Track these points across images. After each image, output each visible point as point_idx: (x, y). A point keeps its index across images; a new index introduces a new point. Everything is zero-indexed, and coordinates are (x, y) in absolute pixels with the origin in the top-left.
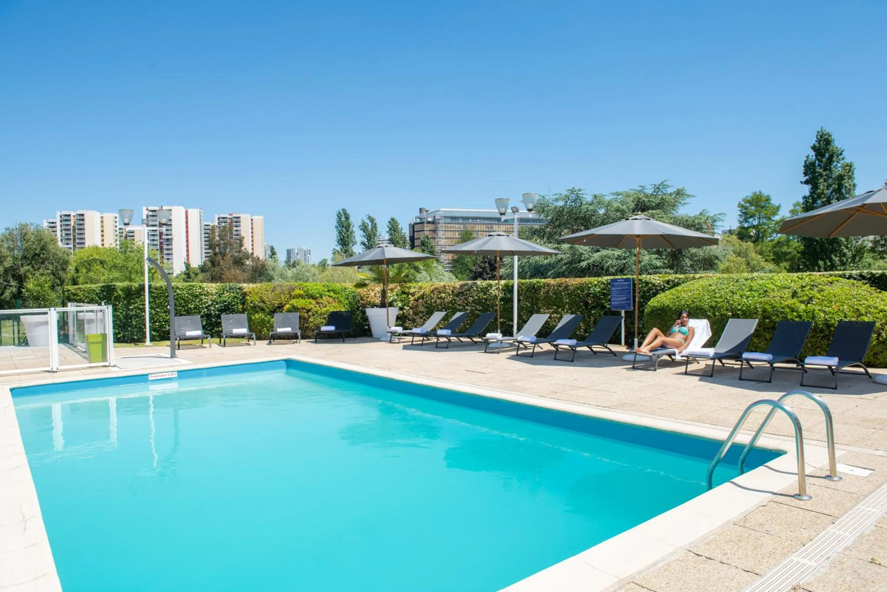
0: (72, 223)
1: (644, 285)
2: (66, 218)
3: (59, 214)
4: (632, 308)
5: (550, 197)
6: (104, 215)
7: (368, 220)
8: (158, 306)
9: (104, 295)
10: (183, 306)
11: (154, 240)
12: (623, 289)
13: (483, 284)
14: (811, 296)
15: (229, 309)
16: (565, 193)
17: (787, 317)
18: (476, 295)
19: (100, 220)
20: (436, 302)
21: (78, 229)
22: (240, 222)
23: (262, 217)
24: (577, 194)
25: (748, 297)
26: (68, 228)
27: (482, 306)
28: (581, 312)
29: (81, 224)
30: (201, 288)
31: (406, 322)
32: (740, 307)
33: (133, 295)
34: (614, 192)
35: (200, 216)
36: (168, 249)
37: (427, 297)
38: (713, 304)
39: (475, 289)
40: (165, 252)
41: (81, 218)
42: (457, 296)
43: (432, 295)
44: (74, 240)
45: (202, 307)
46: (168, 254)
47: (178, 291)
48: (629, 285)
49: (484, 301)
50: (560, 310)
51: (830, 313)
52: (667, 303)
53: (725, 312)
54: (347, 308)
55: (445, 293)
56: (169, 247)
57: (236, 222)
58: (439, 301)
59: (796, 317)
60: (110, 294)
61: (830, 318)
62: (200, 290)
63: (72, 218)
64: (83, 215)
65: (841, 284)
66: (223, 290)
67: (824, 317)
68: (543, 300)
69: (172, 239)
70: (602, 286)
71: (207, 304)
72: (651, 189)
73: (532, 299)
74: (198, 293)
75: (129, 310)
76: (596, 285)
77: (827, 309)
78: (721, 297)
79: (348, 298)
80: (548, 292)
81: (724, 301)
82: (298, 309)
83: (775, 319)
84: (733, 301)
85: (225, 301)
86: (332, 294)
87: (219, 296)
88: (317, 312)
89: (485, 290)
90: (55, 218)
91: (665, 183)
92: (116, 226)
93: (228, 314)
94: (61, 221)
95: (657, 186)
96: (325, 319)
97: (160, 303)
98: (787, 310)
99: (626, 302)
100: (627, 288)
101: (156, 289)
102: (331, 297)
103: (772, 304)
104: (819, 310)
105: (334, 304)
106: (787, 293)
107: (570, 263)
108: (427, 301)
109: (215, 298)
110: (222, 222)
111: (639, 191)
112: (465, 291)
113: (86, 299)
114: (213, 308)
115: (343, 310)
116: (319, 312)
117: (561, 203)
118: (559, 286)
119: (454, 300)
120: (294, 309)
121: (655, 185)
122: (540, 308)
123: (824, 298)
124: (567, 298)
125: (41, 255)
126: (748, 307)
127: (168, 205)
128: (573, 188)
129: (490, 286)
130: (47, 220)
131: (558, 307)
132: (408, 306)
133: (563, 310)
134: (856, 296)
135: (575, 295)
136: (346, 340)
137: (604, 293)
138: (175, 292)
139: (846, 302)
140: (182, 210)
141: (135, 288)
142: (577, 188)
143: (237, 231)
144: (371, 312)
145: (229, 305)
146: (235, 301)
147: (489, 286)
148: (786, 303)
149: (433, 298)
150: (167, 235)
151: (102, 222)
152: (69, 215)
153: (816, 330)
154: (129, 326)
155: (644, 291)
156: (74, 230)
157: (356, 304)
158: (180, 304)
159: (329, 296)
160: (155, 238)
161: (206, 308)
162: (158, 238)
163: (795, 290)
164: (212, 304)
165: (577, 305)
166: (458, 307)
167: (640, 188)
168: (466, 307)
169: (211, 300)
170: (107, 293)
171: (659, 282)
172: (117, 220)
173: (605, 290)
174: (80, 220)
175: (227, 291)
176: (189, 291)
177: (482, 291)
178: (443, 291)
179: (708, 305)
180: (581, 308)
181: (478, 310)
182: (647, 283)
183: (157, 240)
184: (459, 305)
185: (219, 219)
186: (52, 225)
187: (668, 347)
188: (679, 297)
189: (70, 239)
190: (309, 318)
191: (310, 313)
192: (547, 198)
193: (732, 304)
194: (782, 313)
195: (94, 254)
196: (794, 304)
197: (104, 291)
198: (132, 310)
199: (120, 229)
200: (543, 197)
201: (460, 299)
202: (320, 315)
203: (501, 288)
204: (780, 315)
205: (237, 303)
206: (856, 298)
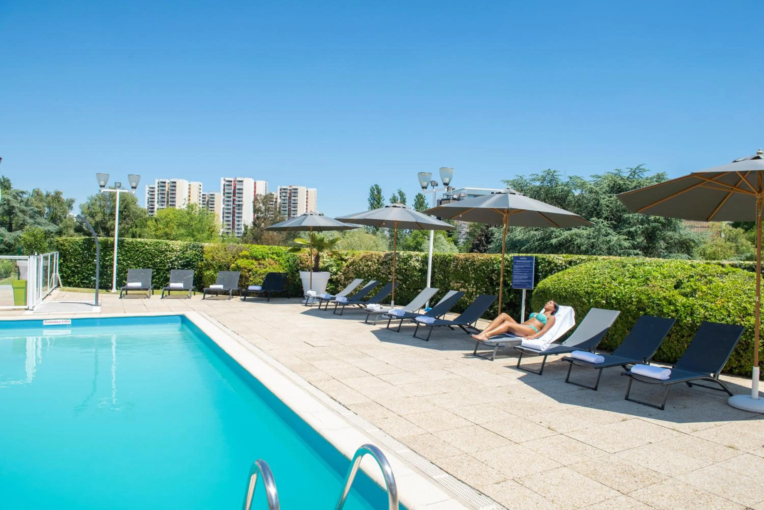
0: (167, 189)
1: (547, 265)
2: (162, 184)
3: (157, 181)
4: (533, 287)
5: (527, 177)
6: (192, 183)
7: (398, 194)
8: (129, 259)
9: (85, 247)
10: (150, 260)
11: (228, 205)
12: (525, 268)
13: (405, 255)
14: (695, 287)
15: (190, 265)
16: (541, 174)
17: (662, 311)
18: (398, 265)
19: (188, 187)
20: (363, 269)
21: (171, 194)
22: (297, 193)
23: (316, 189)
24: (553, 175)
25: (627, 284)
26: (163, 192)
27: (403, 276)
28: (486, 288)
29: (173, 190)
30: (167, 244)
31: (338, 286)
32: (614, 295)
33: (109, 248)
34: (593, 174)
35: (266, 187)
36: (239, 213)
37: (356, 264)
38: (589, 290)
39: (397, 259)
40: (236, 215)
41: (174, 185)
42: (381, 264)
43: (361, 263)
44: (168, 202)
45: (167, 262)
46: (238, 217)
47: (146, 246)
48: (531, 264)
49: (404, 270)
50: (467, 284)
51: (712, 309)
52: (549, 285)
53: (599, 299)
54: (286, 271)
55: (371, 261)
56: (240, 211)
57: (294, 193)
58: (366, 268)
59: (673, 312)
60: (90, 246)
61: (710, 315)
62: (165, 247)
63: (167, 185)
64: (175, 183)
65: (736, 276)
66: (187, 247)
67: (704, 314)
68: (452, 273)
69: (242, 205)
70: (506, 263)
71: (171, 260)
72: (627, 173)
73: (445, 273)
74: (164, 250)
75: (105, 261)
76: (500, 262)
77: (709, 305)
78: (599, 283)
79: (288, 261)
80: (456, 266)
81: (602, 288)
82: (240, 268)
83: (649, 312)
84: (609, 287)
85: (187, 258)
86: (274, 256)
87: (183, 253)
88: (256, 272)
89: (406, 261)
90: (154, 184)
91: (641, 167)
92: (200, 193)
93: (189, 269)
94: (158, 187)
95: (634, 170)
96: (262, 279)
97: (131, 256)
98: (664, 302)
99: (528, 281)
100: (528, 266)
101: (128, 244)
102: (274, 259)
103: (648, 295)
104: (700, 305)
105: (274, 266)
106: (671, 283)
107: (542, 239)
108: (356, 268)
109: (179, 255)
110: (283, 193)
111: (615, 175)
112: (388, 261)
113: (71, 249)
114: (177, 263)
115: (281, 271)
116: (259, 273)
117: (538, 184)
118: (467, 260)
119: (379, 268)
120: (238, 268)
121: (631, 169)
122: (451, 281)
123: (709, 291)
124: (473, 273)
125: (124, 213)
126: (624, 296)
127: (241, 177)
128: (549, 170)
129: (411, 257)
130: (149, 185)
131: (466, 282)
132: (341, 272)
133: (469, 285)
134: (747, 292)
135: (480, 271)
136: (271, 299)
137: (508, 270)
138: (144, 247)
139: (734, 297)
140: (252, 181)
141: (111, 242)
142: (552, 170)
143: (294, 200)
144: (304, 276)
145: (190, 261)
146: (195, 258)
147: (409, 257)
148: (664, 294)
149: (361, 266)
150: (239, 201)
151: (190, 189)
152: (165, 183)
153: (693, 328)
154: (105, 275)
155: (546, 271)
156: (168, 194)
157: (295, 267)
158: (148, 258)
159: (271, 258)
160: (229, 203)
161: (171, 262)
162: (231, 203)
163: (680, 280)
164: (176, 260)
165: (482, 281)
166: (382, 275)
167: (616, 172)
168: (389, 276)
169: (175, 256)
170: (88, 245)
171: (561, 262)
172: (201, 187)
173: (509, 267)
174: (173, 186)
175: (190, 248)
176: (156, 247)
177: (403, 262)
178: (370, 259)
179: (584, 290)
180: (486, 284)
181: (399, 280)
182: (550, 263)
183: (231, 205)
184: (383, 274)
185: (281, 189)
186: (152, 190)
187: (517, 334)
188: (561, 279)
189: (165, 201)
190: (250, 277)
191: (250, 273)
192: (525, 178)
193: (608, 291)
194: (658, 305)
195: (171, 214)
196: (673, 296)
197: (85, 243)
198: (108, 261)
199: (203, 195)
200: (521, 177)
201: (384, 268)
202: (259, 275)
203: (420, 260)
204: (655, 308)
205: (198, 260)
206: (747, 294)
